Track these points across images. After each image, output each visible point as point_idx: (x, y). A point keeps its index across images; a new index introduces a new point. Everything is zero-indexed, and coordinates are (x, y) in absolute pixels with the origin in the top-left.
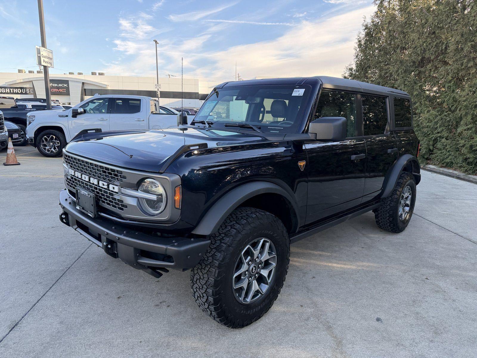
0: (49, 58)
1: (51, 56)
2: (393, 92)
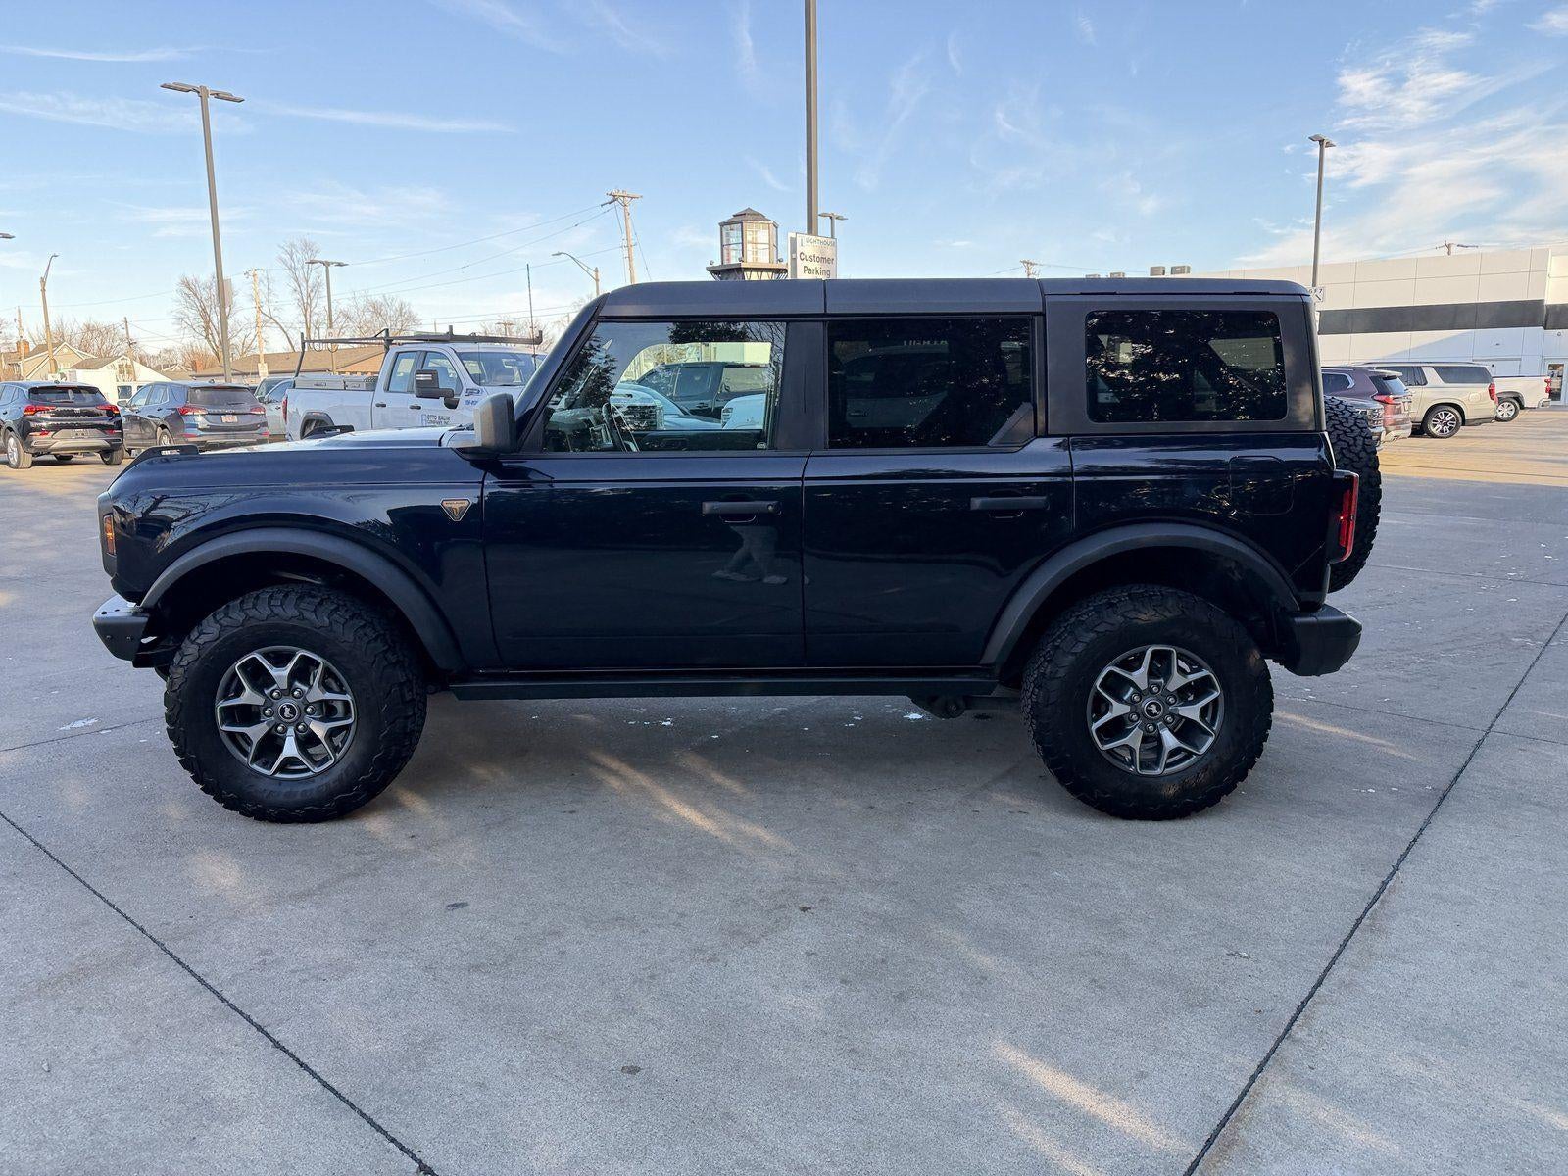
0: (823, 259)
1: (829, 254)
2: (1115, 294)
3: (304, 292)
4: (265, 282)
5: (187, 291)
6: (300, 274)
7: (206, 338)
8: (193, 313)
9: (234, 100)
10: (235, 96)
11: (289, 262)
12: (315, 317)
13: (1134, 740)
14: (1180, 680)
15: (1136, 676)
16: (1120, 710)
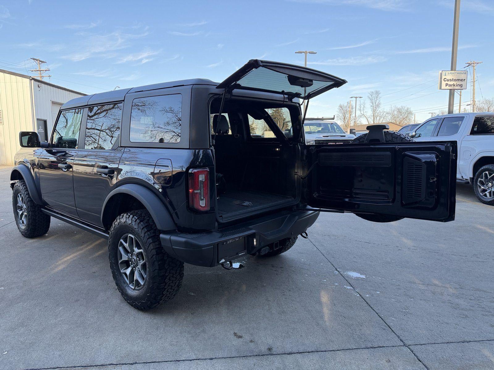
0: (458, 80)
2: (142, 91)
3: (374, 106)
4: (363, 104)
5: (340, 108)
6: (374, 101)
7: (344, 122)
8: (341, 115)
9: (314, 53)
10: (314, 52)
11: (371, 97)
12: (377, 114)
13: (128, 271)
14: (136, 250)
15: (126, 245)
16: (125, 257)
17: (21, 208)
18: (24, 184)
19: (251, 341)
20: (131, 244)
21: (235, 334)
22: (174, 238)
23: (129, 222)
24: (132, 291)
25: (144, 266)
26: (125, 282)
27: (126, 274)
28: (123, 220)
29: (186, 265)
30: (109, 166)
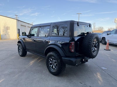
12: (95, 28)
13: (52, 66)
14: (54, 61)
15: (51, 60)
16: (51, 62)
17: (20, 50)
18: (21, 44)
19: (85, 85)
20: (53, 59)
21: (80, 83)
22: (65, 58)
23: (53, 54)
24: (52, 70)
25: (56, 65)
26: (50, 68)
27: (51, 66)
28: (51, 54)
29: (66, 65)
30: (47, 41)
